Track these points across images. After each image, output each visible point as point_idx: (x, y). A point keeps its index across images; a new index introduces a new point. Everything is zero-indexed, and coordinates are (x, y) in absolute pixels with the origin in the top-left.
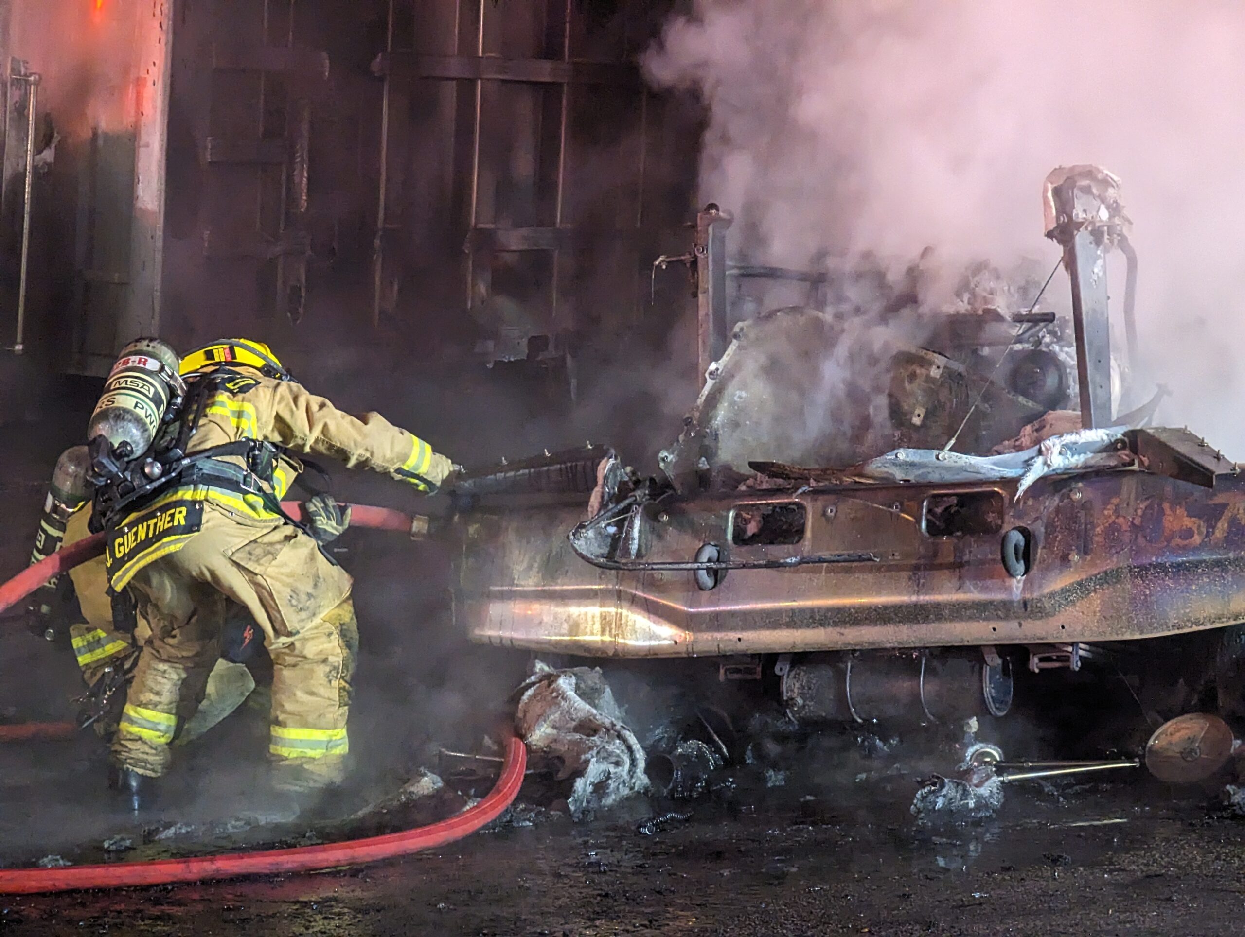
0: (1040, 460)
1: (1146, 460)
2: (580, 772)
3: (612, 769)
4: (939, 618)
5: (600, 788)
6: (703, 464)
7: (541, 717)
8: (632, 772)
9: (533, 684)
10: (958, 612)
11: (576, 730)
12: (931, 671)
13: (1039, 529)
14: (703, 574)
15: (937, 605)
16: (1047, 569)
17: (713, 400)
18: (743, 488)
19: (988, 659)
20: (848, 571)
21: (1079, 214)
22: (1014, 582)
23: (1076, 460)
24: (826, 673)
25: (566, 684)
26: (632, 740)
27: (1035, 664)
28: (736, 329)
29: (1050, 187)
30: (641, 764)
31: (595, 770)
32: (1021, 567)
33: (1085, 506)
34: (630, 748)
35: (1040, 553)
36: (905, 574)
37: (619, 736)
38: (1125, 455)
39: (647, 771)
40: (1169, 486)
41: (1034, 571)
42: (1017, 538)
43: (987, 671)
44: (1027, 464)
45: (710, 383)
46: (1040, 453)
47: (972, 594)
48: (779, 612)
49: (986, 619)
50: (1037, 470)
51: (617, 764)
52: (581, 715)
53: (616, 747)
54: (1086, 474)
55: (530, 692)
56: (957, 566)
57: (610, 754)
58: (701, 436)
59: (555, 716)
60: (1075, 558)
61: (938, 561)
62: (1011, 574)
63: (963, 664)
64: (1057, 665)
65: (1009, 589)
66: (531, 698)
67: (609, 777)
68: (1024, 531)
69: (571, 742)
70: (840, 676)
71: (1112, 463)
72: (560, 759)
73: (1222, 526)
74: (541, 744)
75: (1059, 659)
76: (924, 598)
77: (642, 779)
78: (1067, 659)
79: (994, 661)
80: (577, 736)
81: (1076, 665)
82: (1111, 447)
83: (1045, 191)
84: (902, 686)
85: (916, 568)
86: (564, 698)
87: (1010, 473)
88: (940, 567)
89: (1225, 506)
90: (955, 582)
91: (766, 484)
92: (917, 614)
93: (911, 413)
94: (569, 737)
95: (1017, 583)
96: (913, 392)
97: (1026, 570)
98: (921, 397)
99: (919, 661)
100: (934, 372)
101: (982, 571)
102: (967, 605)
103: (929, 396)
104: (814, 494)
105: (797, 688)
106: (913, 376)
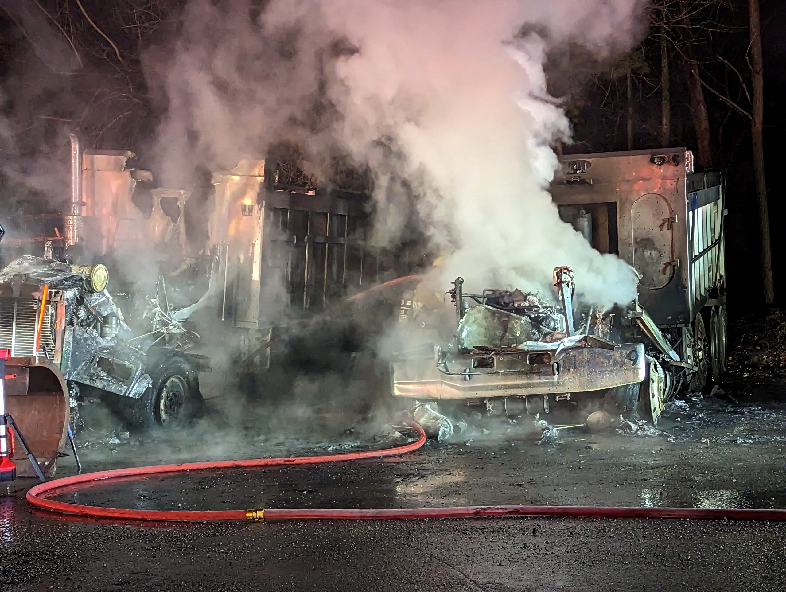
0: (562, 344)
1: (590, 344)
2: (439, 430)
3: (445, 429)
4: (534, 387)
5: (443, 434)
6: (460, 347)
7: (423, 416)
8: (450, 430)
9: (417, 407)
10: (540, 385)
11: (432, 419)
12: (529, 401)
13: (561, 362)
14: (467, 376)
15: (533, 383)
16: (564, 372)
17: (462, 330)
18: (471, 353)
19: (545, 398)
20: (508, 374)
21: (563, 279)
22: (555, 376)
23: (571, 344)
24: (499, 403)
25: (427, 406)
26: (449, 421)
27: (557, 399)
28: (466, 311)
30: (452, 428)
31: (442, 429)
32: (557, 373)
33: (574, 356)
34: (448, 423)
35: (562, 369)
36: (524, 375)
37: (445, 420)
38: (583, 343)
39: (453, 430)
40: (597, 350)
41: (560, 373)
42: (556, 365)
43: (545, 401)
44: (559, 345)
45: (461, 325)
46: (562, 342)
47: (543, 380)
48: (488, 386)
49: (547, 387)
50: (562, 347)
51: (447, 428)
52: (434, 415)
53: (445, 423)
54: (573, 348)
55: (417, 409)
56: (538, 373)
57: (444, 425)
58: (459, 339)
59: (427, 415)
60: (572, 370)
61: (534, 371)
62: (554, 374)
63: (538, 399)
64: (563, 399)
65: (553, 379)
66: (418, 411)
67: (445, 431)
68: (557, 363)
70: (504, 403)
71: (580, 345)
72: (429, 427)
73: (612, 361)
74: (423, 423)
75: (564, 397)
76: (529, 382)
77: (452, 432)
78: (566, 397)
79: (546, 398)
80: (433, 421)
81: (569, 399)
82: (580, 341)
83: (554, 273)
84: (521, 406)
85: (527, 374)
86: (428, 410)
87: (555, 348)
88: (534, 373)
89: (612, 355)
90: (538, 377)
91: (478, 352)
92: (528, 386)
93: (516, 333)
94: (431, 421)
95: (556, 377)
96: (517, 327)
97: (558, 373)
98: (519, 328)
99: (525, 398)
100: (522, 322)
101: (546, 374)
102: (541, 383)
103: (521, 328)
104: (496, 354)
105: (491, 406)
106: (516, 323)
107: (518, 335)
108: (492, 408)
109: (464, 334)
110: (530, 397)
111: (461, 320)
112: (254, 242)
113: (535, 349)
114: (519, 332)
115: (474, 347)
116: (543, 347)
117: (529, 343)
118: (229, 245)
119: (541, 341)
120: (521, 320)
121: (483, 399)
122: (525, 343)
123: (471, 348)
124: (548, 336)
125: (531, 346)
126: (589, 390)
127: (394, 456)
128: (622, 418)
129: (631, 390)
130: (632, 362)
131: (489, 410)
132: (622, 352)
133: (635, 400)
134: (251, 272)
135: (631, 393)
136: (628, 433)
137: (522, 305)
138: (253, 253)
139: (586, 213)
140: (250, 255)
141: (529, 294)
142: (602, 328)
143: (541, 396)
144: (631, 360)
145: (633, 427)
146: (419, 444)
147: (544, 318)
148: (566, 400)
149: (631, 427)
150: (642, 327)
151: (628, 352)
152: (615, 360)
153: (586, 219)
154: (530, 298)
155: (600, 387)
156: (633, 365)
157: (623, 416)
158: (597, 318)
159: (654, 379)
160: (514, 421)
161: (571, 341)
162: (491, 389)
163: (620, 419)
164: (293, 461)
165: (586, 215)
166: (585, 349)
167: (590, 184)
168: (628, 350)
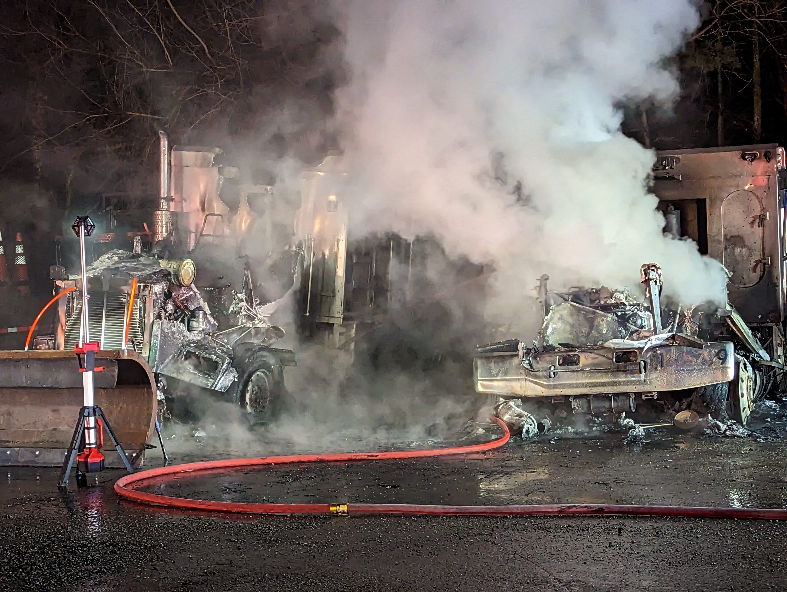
0: (650, 342)
1: (678, 342)
2: (523, 427)
3: (529, 426)
4: (620, 385)
5: (528, 432)
6: (545, 344)
7: (506, 413)
8: (534, 428)
9: (501, 404)
10: (626, 383)
11: (516, 416)
12: (615, 400)
13: (648, 361)
14: (552, 373)
15: (619, 382)
16: (651, 371)
17: (547, 327)
18: (556, 350)
19: (631, 396)
20: (594, 373)
21: (651, 277)
22: (641, 375)
23: (658, 342)
24: (585, 400)
25: (511, 403)
26: (533, 419)
27: (644, 397)
28: (551, 308)
29: (643, 269)
30: (536, 425)
31: (526, 426)
32: (643, 371)
33: (662, 355)
34: (533, 421)
35: (649, 367)
36: (610, 373)
37: (529, 418)
38: (671, 341)
39: (538, 427)
40: (685, 349)
41: (647, 372)
42: (642, 363)
43: (631, 399)
44: (646, 343)
45: (546, 322)
46: (649, 340)
47: (630, 378)
48: (574, 384)
49: (634, 385)
50: (649, 345)
51: (531, 425)
52: (518, 412)
53: (529, 420)
54: (661, 346)
55: (501, 406)
56: (625, 371)
57: (528, 423)
58: (544, 337)
59: (510, 412)
60: (659, 368)
61: (620, 369)
62: (641, 373)
63: (624, 398)
64: (650, 397)
65: (640, 377)
66: (502, 408)
67: (529, 429)
68: (644, 361)
69: (516, 419)
70: (589, 401)
71: (668, 343)
72: (513, 424)
73: (700, 360)
74: (507, 420)
76: (615, 380)
77: (536, 430)
78: (653, 396)
79: (633, 396)
80: (517, 418)
81: (656, 398)
82: (667, 339)
83: (641, 270)
84: (607, 405)
85: (613, 372)
86: (513, 407)
87: (641, 346)
88: (620, 371)
89: (701, 354)
90: (625, 375)
91: (563, 349)
92: (614, 384)
93: (602, 330)
94: (515, 418)
95: (643, 375)
96: (603, 325)
97: (645, 372)
98: (605, 326)
99: (611, 397)
100: (609, 319)
101: (632, 372)
102: (628, 382)
103: (607, 325)
104: (582, 351)
105: (576, 404)
106: (603, 320)
107: (604, 332)
108: (578, 406)
109: (549, 331)
110: (617, 395)
111: (546, 318)
112: (339, 238)
113: (622, 347)
114: (605, 329)
115: (559, 344)
116: (630, 345)
117: (615, 341)
118: (314, 240)
119: (627, 339)
120: (608, 317)
121: (567, 397)
122: (611, 341)
123: (557, 345)
124: (635, 334)
125: (617, 343)
126: (677, 389)
127: (478, 453)
128: (710, 418)
129: (720, 389)
130: (721, 361)
131: (575, 408)
132: (710, 351)
133: (724, 399)
134: (336, 268)
135: (720, 392)
136: (716, 433)
137: (608, 302)
138: (338, 249)
139: (675, 209)
140: (335, 250)
141: (616, 291)
142: (691, 327)
143: (627, 395)
144: (720, 358)
145: (721, 427)
146: (503, 441)
147: (632, 315)
148: (653, 399)
149: (719, 426)
150: (732, 325)
151: (716, 351)
152: (703, 358)
153: (674, 216)
154: (617, 295)
155: (687, 386)
156: (722, 364)
157: (711, 416)
158: (685, 316)
159: (744, 378)
160: (600, 419)
161: (658, 339)
162: (577, 387)
163: (708, 419)
164: (377, 456)
165: (675, 212)
166: (672, 347)
167: (679, 179)
168: (717, 349)
